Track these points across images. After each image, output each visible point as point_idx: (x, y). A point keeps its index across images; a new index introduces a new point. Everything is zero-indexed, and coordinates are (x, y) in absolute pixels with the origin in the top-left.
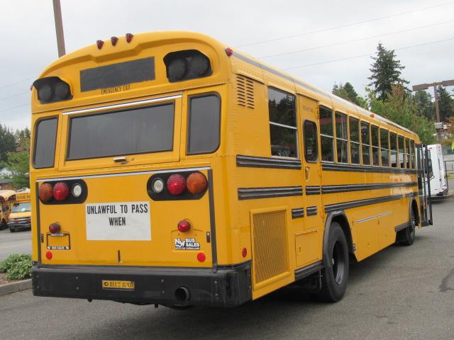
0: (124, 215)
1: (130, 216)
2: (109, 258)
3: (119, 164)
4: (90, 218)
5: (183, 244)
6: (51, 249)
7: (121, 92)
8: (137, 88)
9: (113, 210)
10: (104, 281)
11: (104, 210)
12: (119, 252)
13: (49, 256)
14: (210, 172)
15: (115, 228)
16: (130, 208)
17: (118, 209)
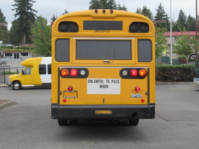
0: (107, 84)
1: (110, 84)
2: (99, 102)
3: (106, 63)
4: (89, 85)
5: (135, 96)
6: (66, 97)
7: (105, 33)
8: (113, 33)
9: (102, 82)
10: (96, 111)
11: (97, 81)
12: (104, 99)
13: (65, 101)
14: (149, 69)
15: (102, 89)
16: (110, 81)
17: (104, 80)
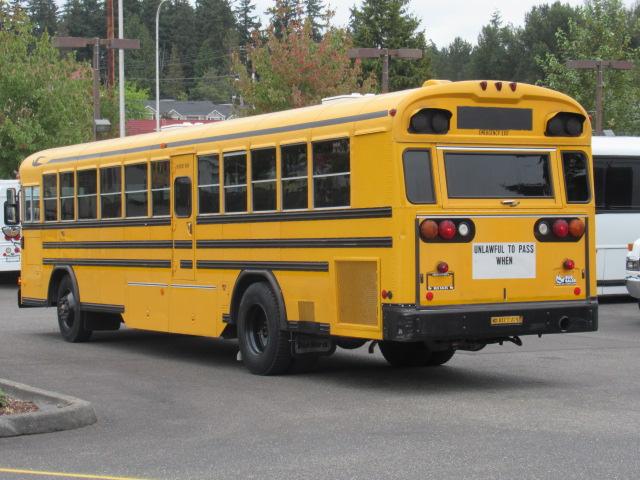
0: (511, 255)
1: (517, 255)
2: (494, 296)
3: (508, 206)
4: (476, 257)
5: (563, 280)
6: (433, 289)
7: (499, 136)
8: (515, 135)
9: (500, 250)
10: (493, 318)
11: (492, 249)
12: (505, 290)
13: (430, 297)
14: (587, 219)
15: (502, 267)
16: (517, 248)
17: (505, 246)
